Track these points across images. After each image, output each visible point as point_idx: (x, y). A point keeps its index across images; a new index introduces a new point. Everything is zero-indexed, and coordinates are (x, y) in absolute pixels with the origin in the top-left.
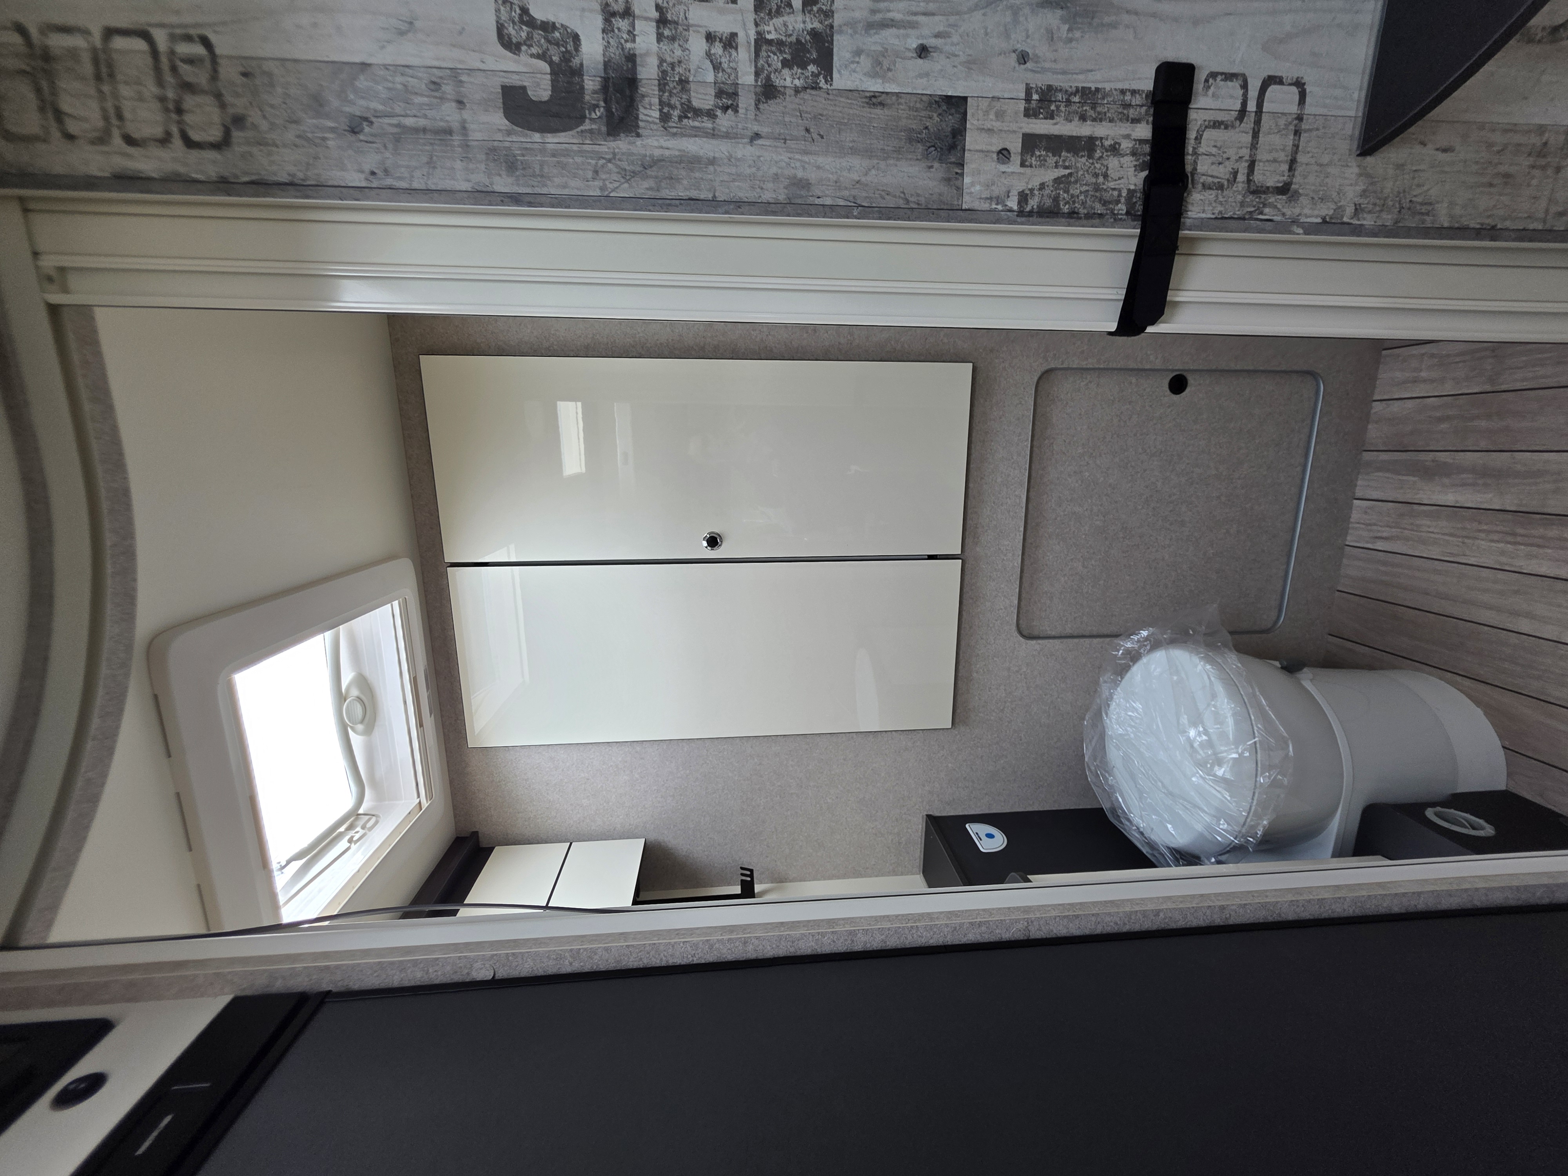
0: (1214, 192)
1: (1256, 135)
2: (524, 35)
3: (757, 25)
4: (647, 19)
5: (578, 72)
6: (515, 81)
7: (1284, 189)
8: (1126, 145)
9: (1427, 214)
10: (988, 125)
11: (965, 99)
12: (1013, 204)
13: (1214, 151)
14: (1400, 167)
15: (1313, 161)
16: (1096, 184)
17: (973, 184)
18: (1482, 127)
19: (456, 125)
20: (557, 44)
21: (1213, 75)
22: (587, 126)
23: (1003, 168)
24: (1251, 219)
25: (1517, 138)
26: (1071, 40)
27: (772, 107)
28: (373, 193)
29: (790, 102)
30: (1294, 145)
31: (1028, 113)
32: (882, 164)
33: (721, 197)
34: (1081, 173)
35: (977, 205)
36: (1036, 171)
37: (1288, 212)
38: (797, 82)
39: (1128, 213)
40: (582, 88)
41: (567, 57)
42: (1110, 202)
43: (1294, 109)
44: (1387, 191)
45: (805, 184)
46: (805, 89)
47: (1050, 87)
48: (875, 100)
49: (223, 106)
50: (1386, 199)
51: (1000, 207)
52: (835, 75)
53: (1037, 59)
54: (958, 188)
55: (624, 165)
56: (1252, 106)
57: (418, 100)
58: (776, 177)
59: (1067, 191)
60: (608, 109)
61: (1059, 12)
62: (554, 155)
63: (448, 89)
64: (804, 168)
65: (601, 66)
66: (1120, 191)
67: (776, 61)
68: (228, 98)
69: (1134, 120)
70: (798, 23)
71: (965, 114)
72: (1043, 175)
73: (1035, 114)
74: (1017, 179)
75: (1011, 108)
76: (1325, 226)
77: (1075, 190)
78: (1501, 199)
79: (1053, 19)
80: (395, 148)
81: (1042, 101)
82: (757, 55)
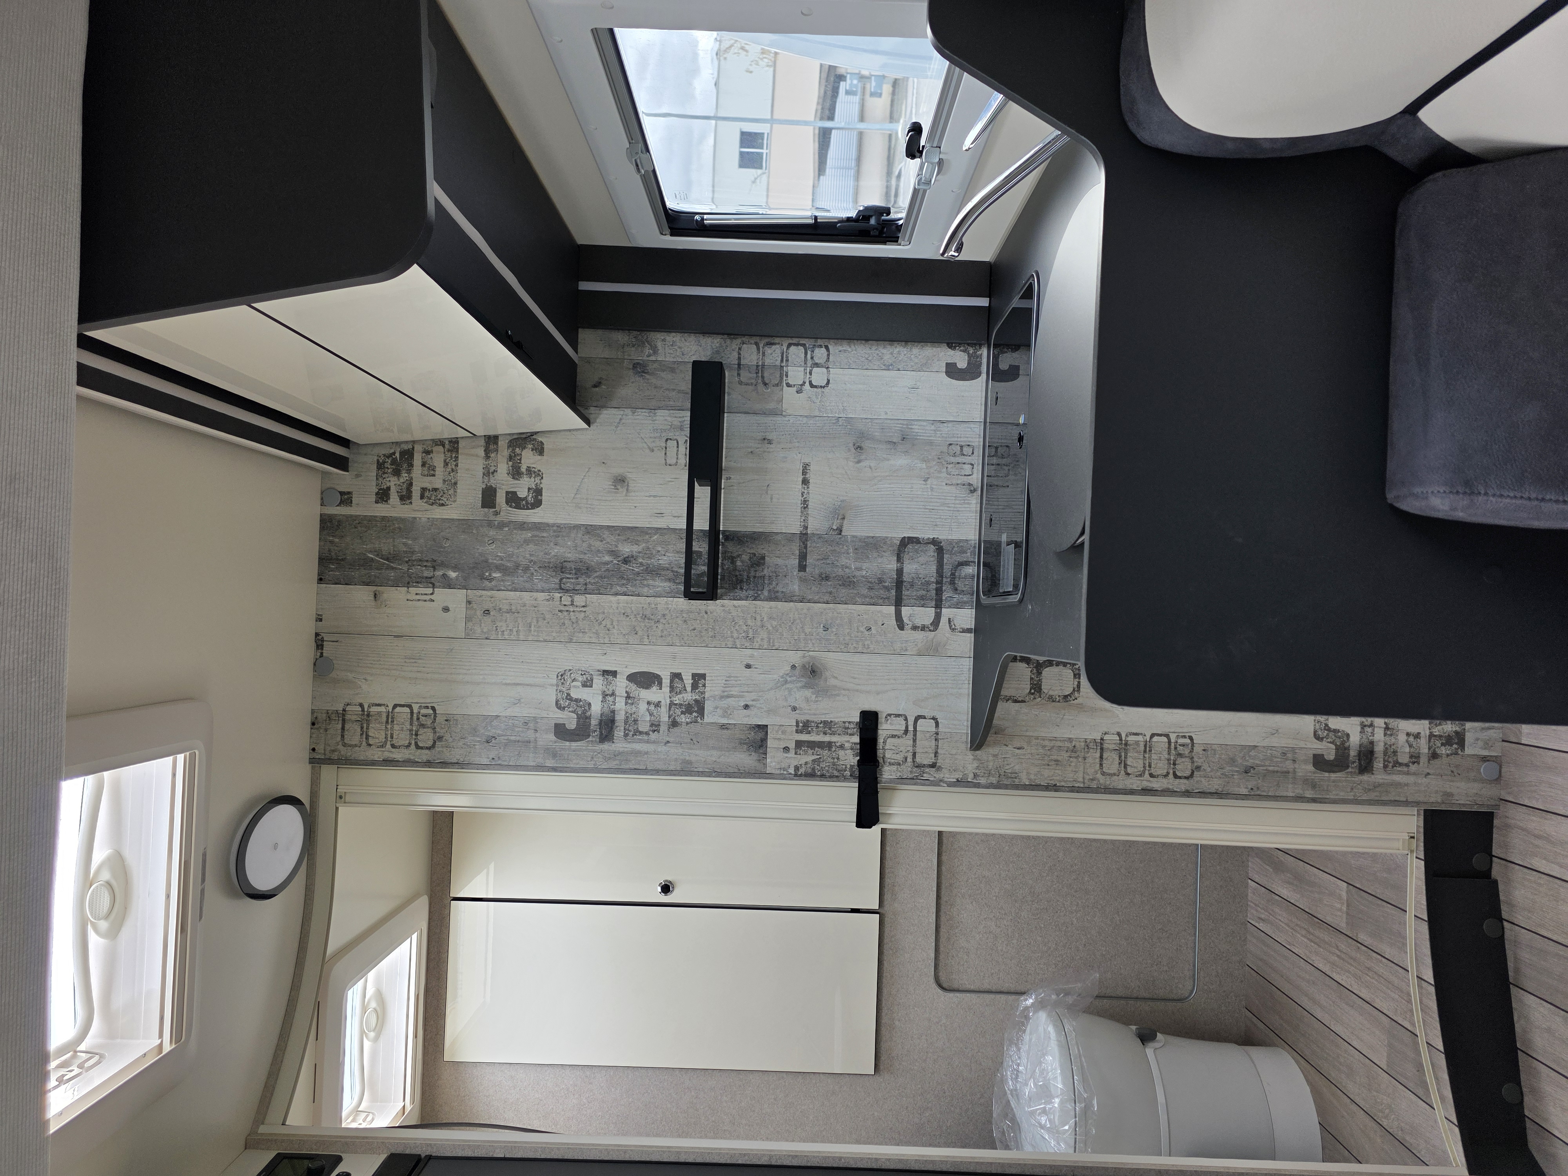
0: (896, 766)
1: (915, 741)
2: (567, 704)
3: (670, 698)
4: (621, 697)
5: (589, 718)
6: (561, 722)
7: (933, 766)
8: (847, 745)
9: (1016, 778)
10: (778, 737)
11: (767, 726)
12: (792, 771)
13: (893, 748)
14: (995, 756)
15: (947, 753)
16: (833, 762)
17: (771, 762)
18: (1037, 738)
19: (532, 740)
20: (581, 707)
21: (890, 715)
22: (591, 739)
23: (786, 755)
24: (917, 779)
25: (1059, 744)
26: (817, 701)
27: (675, 730)
28: (492, 766)
29: (684, 728)
30: (936, 745)
31: (797, 732)
32: (727, 754)
34: (825, 757)
35: (773, 771)
36: (803, 756)
37: (937, 776)
38: (687, 720)
39: (851, 775)
40: (590, 724)
41: (584, 712)
42: (841, 771)
43: (934, 729)
44: (990, 767)
45: (690, 763)
46: (691, 723)
47: (808, 721)
48: (723, 727)
49: (435, 733)
51: (785, 772)
52: (705, 717)
53: (801, 709)
54: (764, 764)
55: (606, 754)
56: (911, 728)
57: (518, 729)
58: (676, 760)
60: (601, 732)
61: (811, 690)
62: (574, 751)
63: (531, 725)
64: (690, 756)
65: (599, 715)
66: (846, 765)
67: (678, 712)
68: (438, 730)
69: (850, 735)
70: (689, 697)
71: (767, 732)
72: (806, 758)
73: (801, 732)
74: (794, 760)
75: (789, 729)
76: (959, 783)
77: (823, 765)
78: (1057, 771)
79: (808, 693)
80: (505, 748)
81: (804, 727)
82: (670, 709)
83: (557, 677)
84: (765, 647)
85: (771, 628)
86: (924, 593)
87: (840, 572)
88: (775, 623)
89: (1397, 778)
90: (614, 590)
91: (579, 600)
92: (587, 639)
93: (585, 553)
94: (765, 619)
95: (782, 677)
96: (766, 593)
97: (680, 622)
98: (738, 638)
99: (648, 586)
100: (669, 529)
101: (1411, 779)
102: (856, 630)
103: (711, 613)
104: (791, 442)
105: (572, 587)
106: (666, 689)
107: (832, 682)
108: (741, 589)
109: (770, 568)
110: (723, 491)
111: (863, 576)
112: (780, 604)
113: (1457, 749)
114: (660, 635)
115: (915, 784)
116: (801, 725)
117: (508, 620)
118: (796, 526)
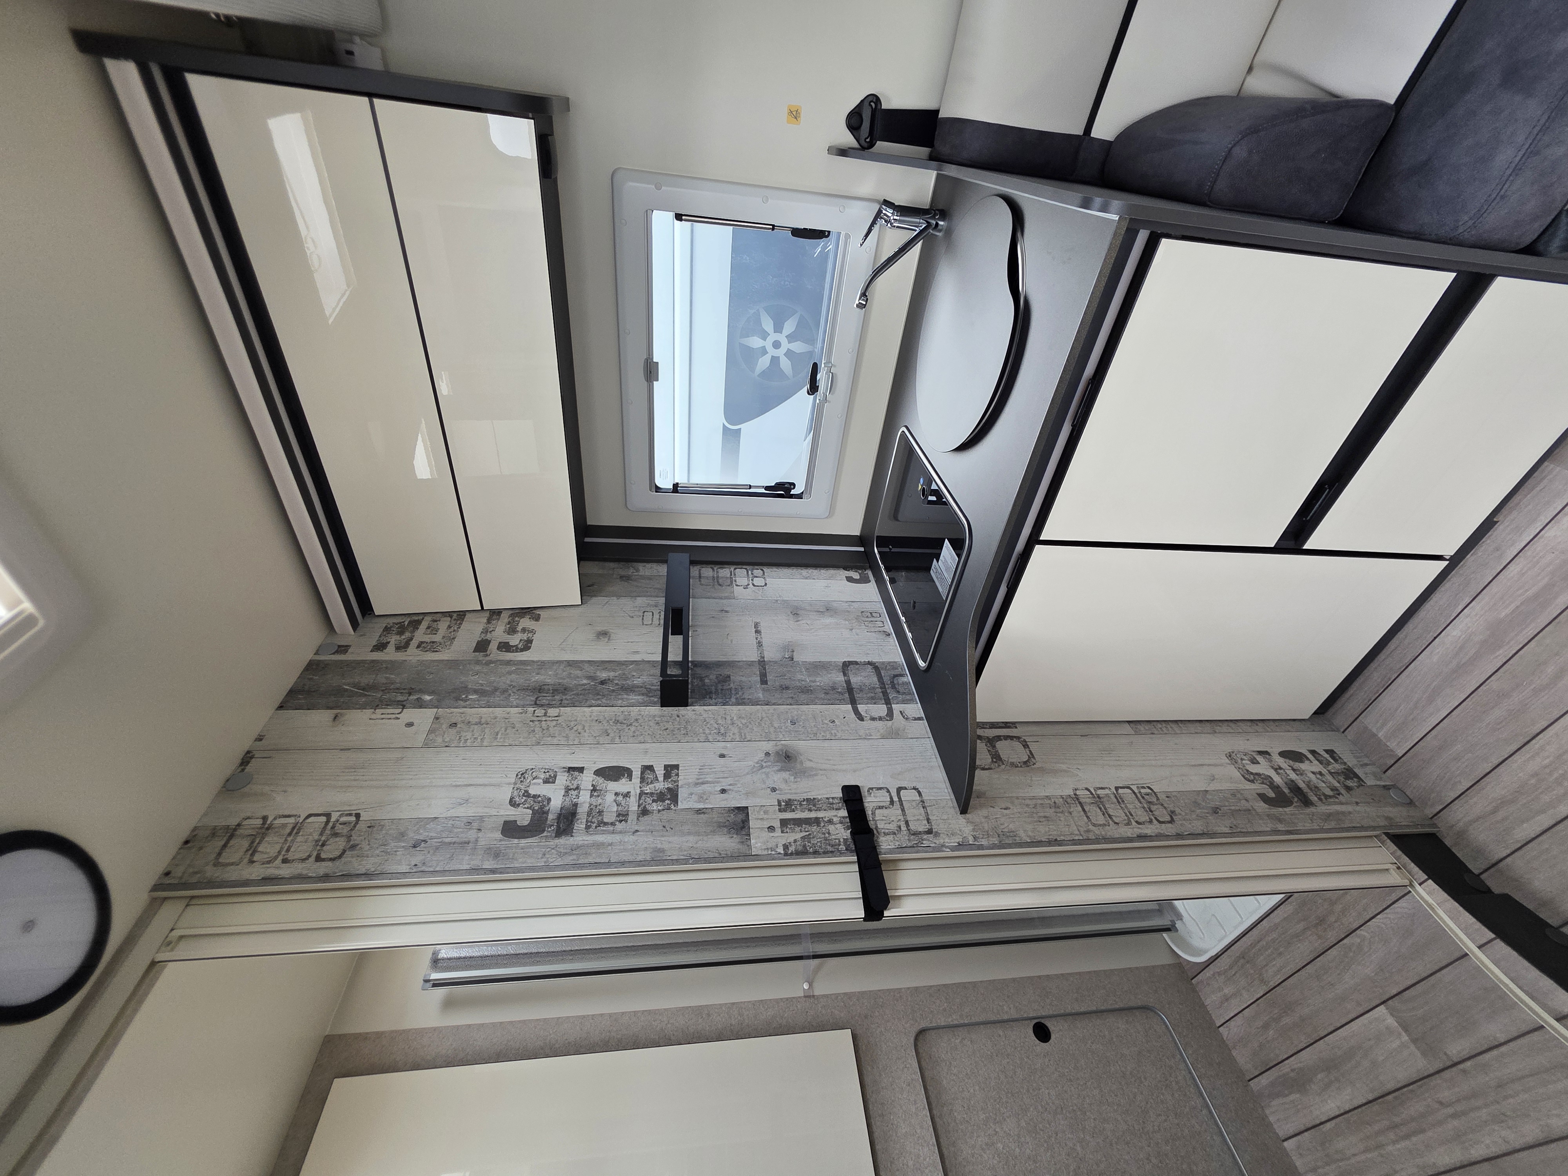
0: (892, 836)
1: (903, 810)
2: (523, 801)
3: (640, 788)
4: (586, 790)
5: (547, 812)
6: (512, 819)
7: (930, 832)
8: (835, 819)
9: (1015, 837)
10: (761, 817)
11: (747, 807)
12: (780, 850)
13: (884, 818)
14: (985, 817)
15: (939, 818)
16: (825, 837)
17: (756, 843)
18: (1017, 798)
19: (473, 840)
20: (539, 803)
21: (872, 789)
22: (545, 834)
23: (772, 834)
24: (918, 847)
25: (1040, 801)
26: (796, 781)
27: (646, 819)
28: (411, 875)
29: (656, 816)
30: (925, 813)
31: (780, 811)
32: (705, 838)
33: (613, 861)
34: (815, 833)
35: (760, 853)
36: (791, 834)
37: (937, 842)
38: (659, 808)
39: (847, 849)
40: (547, 818)
41: (542, 807)
42: (835, 845)
43: (918, 799)
44: (986, 828)
45: (662, 851)
46: (663, 810)
47: (790, 800)
48: (699, 811)
49: (349, 841)
50: (987, 832)
51: (773, 853)
52: (679, 803)
53: (781, 790)
54: (748, 846)
55: (561, 850)
56: (896, 799)
57: (456, 831)
58: (646, 849)
59: (810, 842)
60: (558, 826)
61: (788, 773)
62: (522, 849)
63: (475, 825)
64: (662, 844)
65: (559, 810)
66: (839, 840)
68: (354, 838)
69: (836, 809)
70: (661, 785)
71: (748, 813)
72: (794, 836)
73: (785, 811)
74: (780, 839)
75: (771, 809)
76: (961, 847)
77: (814, 841)
78: (1051, 827)
79: (785, 775)
80: (435, 852)
81: (787, 805)
82: (640, 799)
83: (517, 775)
84: (739, 740)
85: (741, 725)
86: (873, 695)
87: (798, 684)
88: (744, 721)
90: (588, 703)
91: (552, 712)
92: (555, 741)
93: (564, 679)
94: (735, 718)
95: (757, 763)
96: (733, 700)
97: (651, 723)
98: (710, 734)
99: (622, 699)
100: (643, 661)
102: (821, 723)
103: (683, 716)
104: (743, 612)
105: (547, 702)
106: (636, 779)
107: (808, 764)
108: (711, 698)
109: (735, 683)
110: (690, 638)
111: (818, 686)
112: (747, 708)
113: (1359, 782)
114: (632, 735)
115: (917, 852)
116: (783, 804)
117: (475, 731)
118: (754, 657)
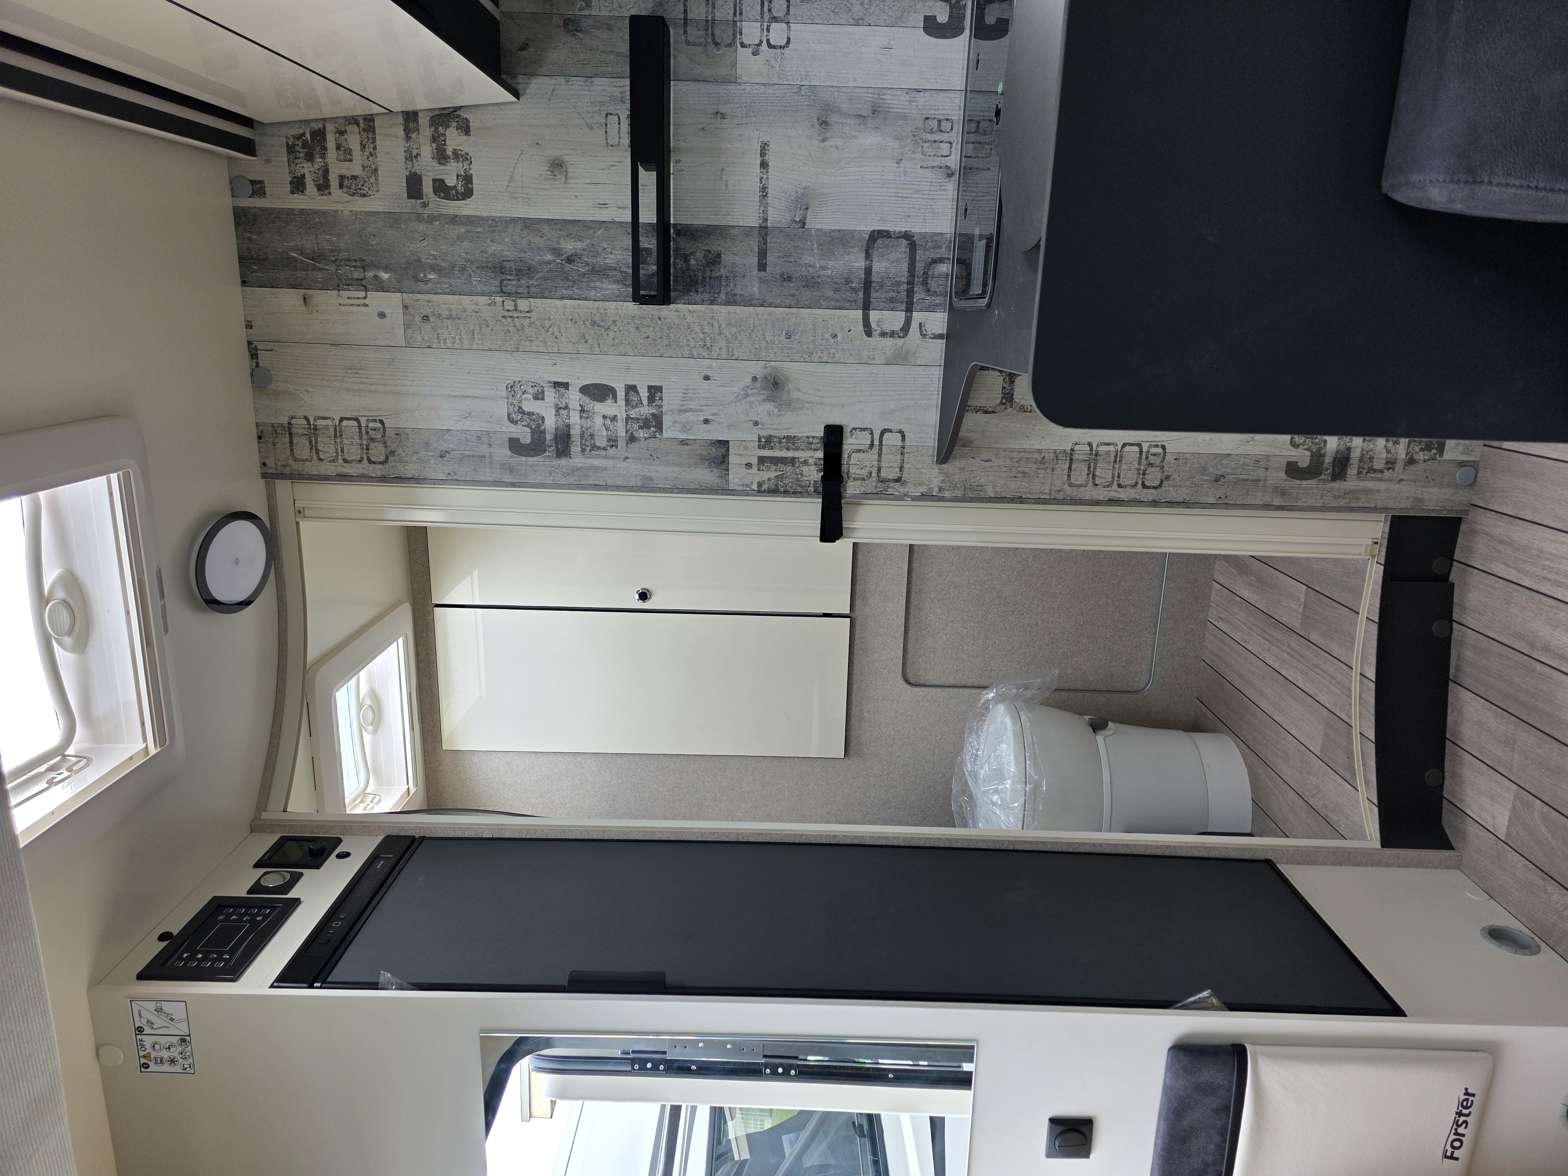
0: (860, 482)
1: (880, 455)
2: (519, 417)
3: (626, 412)
4: (575, 410)
5: (544, 432)
6: (515, 436)
7: (898, 480)
8: (811, 461)
9: (981, 491)
10: (740, 453)
11: (728, 441)
12: (755, 487)
13: (858, 463)
14: (962, 469)
15: (913, 467)
16: (797, 478)
17: (734, 478)
18: (1005, 450)
19: (487, 455)
20: (534, 421)
21: (855, 429)
22: (547, 454)
23: (749, 471)
24: (882, 494)
25: (1028, 455)
26: (780, 415)
27: (633, 446)
28: (448, 482)
29: (643, 443)
30: (901, 459)
31: (759, 447)
32: (688, 470)
33: (609, 483)
34: (789, 473)
35: (736, 488)
36: (766, 473)
37: (902, 491)
38: (645, 435)
39: (815, 491)
40: (545, 438)
41: (539, 426)
42: (805, 487)
43: (900, 443)
44: (956, 480)
45: (651, 479)
46: (650, 438)
47: (770, 436)
48: (683, 442)
49: (386, 447)
51: (748, 489)
52: (664, 432)
53: (763, 423)
55: (564, 470)
56: (876, 442)
57: (470, 444)
58: (636, 476)
59: (782, 482)
60: (557, 447)
61: (773, 404)
62: (531, 466)
63: (484, 439)
64: (649, 472)
65: (554, 429)
66: (810, 481)
67: (636, 426)
68: (389, 444)
69: (814, 450)
70: (646, 410)
71: (728, 448)
72: (770, 474)
73: (764, 448)
74: (757, 476)
75: (751, 445)
76: (923, 497)
77: (786, 481)
78: (1023, 483)
79: (770, 406)
80: (460, 463)
81: (767, 442)
82: (627, 424)
83: (507, 389)
84: (724, 356)
85: (729, 336)
86: (894, 294)
87: (804, 272)
88: (733, 330)
89: (1370, 485)
90: (559, 293)
91: (523, 304)
92: (534, 348)
93: (525, 252)
94: (723, 326)
95: (743, 389)
96: (723, 296)
97: (632, 329)
98: (695, 347)
99: (595, 288)
100: (613, 222)
101: (1383, 486)
102: (821, 337)
103: (665, 319)
104: (747, 117)
105: (514, 289)
106: (621, 402)
107: (795, 394)
108: (696, 291)
109: (727, 268)
110: (672, 176)
111: (828, 276)
112: (738, 309)
113: (1436, 454)
114: (611, 344)
115: (879, 499)
116: (763, 440)
117: (449, 327)
118: (753, 221)
